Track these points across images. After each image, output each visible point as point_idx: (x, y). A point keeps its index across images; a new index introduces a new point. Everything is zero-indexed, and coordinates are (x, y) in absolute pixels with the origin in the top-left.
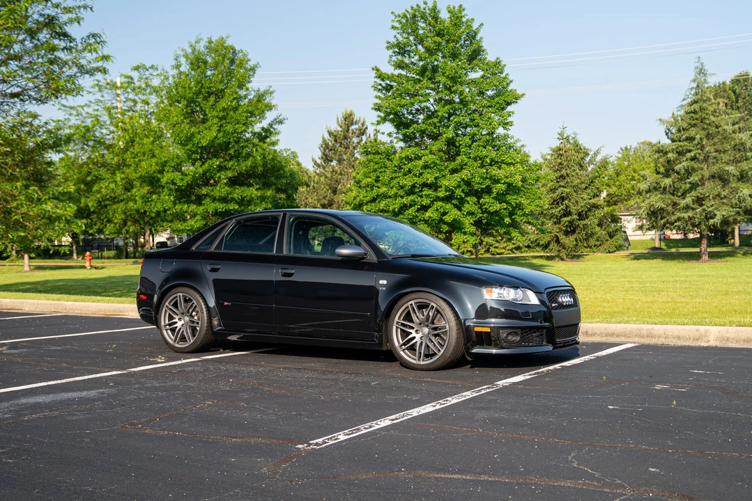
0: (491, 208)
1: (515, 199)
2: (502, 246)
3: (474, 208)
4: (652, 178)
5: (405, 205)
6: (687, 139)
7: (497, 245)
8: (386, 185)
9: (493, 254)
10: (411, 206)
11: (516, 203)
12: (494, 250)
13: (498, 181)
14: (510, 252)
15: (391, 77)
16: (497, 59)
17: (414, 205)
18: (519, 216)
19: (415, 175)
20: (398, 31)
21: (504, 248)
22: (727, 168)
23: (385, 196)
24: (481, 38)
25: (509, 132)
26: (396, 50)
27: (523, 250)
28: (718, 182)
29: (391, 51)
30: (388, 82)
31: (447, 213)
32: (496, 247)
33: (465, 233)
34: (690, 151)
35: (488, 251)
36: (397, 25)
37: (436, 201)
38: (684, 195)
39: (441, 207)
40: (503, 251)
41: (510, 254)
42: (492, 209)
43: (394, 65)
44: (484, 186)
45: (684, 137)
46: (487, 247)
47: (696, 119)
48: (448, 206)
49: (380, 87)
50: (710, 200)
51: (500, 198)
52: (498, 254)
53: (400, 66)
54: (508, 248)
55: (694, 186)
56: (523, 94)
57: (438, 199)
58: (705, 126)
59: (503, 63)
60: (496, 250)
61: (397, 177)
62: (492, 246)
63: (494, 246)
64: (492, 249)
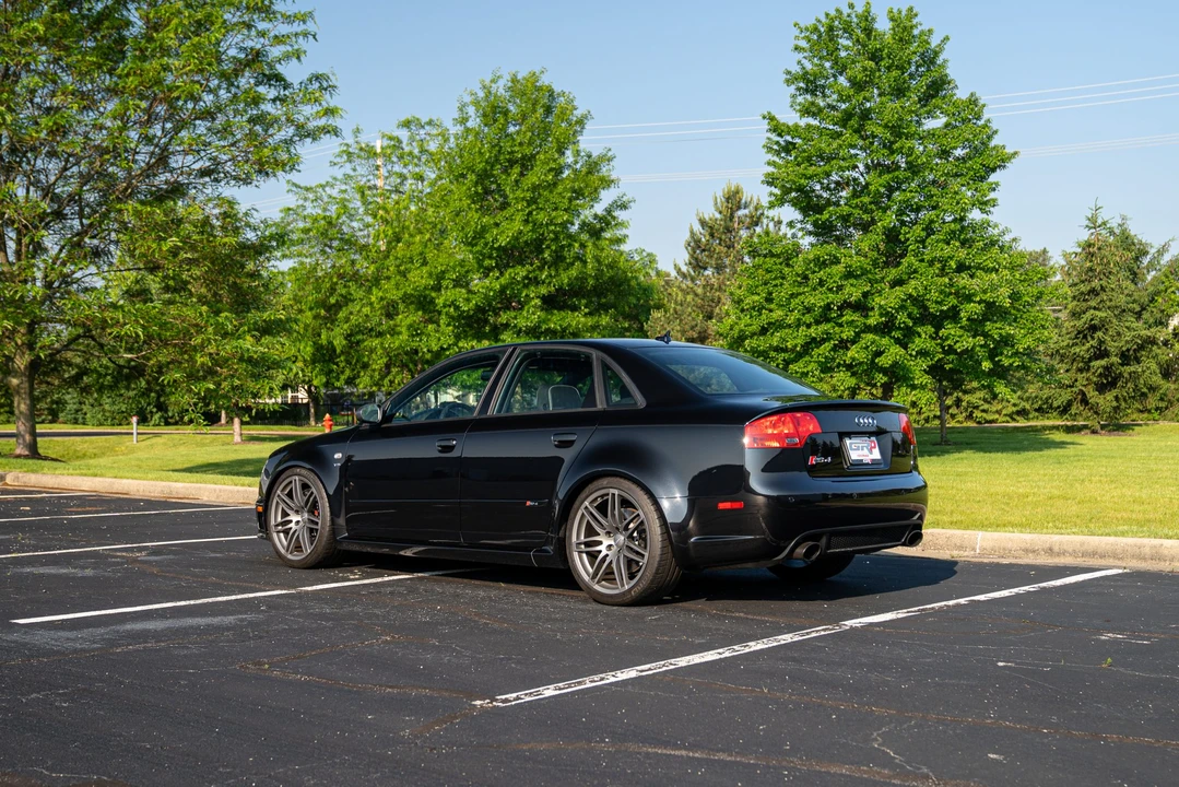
0: (958, 345)
1: (1001, 329)
2: (994, 409)
3: (930, 345)
5: (814, 339)
7: (986, 406)
8: (783, 305)
9: (980, 423)
10: (823, 341)
11: (1001, 336)
12: (980, 415)
13: (969, 298)
14: (1008, 418)
15: (794, 130)
16: (972, 95)
17: (829, 339)
18: (1007, 356)
19: (830, 290)
20: (805, 54)
21: (999, 412)
23: (779, 325)
24: (945, 61)
25: (990, 218)
26: (802, 85)
27: (1031, 416)
29: (793, 87)
30: (789, 138)
31: (883, 352)
32: (983, 411)
33: (914, 387)
35: (970, 417)
36: (803, 44)
37: (864, 332)
39: (872, 343)
40: (996, 416)
41: (1008, 422)
42: (959, 347)
43: (800, 111)
44: (945, 308)
46: (969, 410)
48: (885, 341)
49: (775, 147)
51: (975, 327)
52: (988, 421)
53: (809, 111)
54: (1004, 412)
56: (1016, 153)
57: (868, 329)
59: (981, 102)
60: (984, 415)
61: (801, 294)
62: (977, 407)
63: (981, 408)
64: (977, 414)
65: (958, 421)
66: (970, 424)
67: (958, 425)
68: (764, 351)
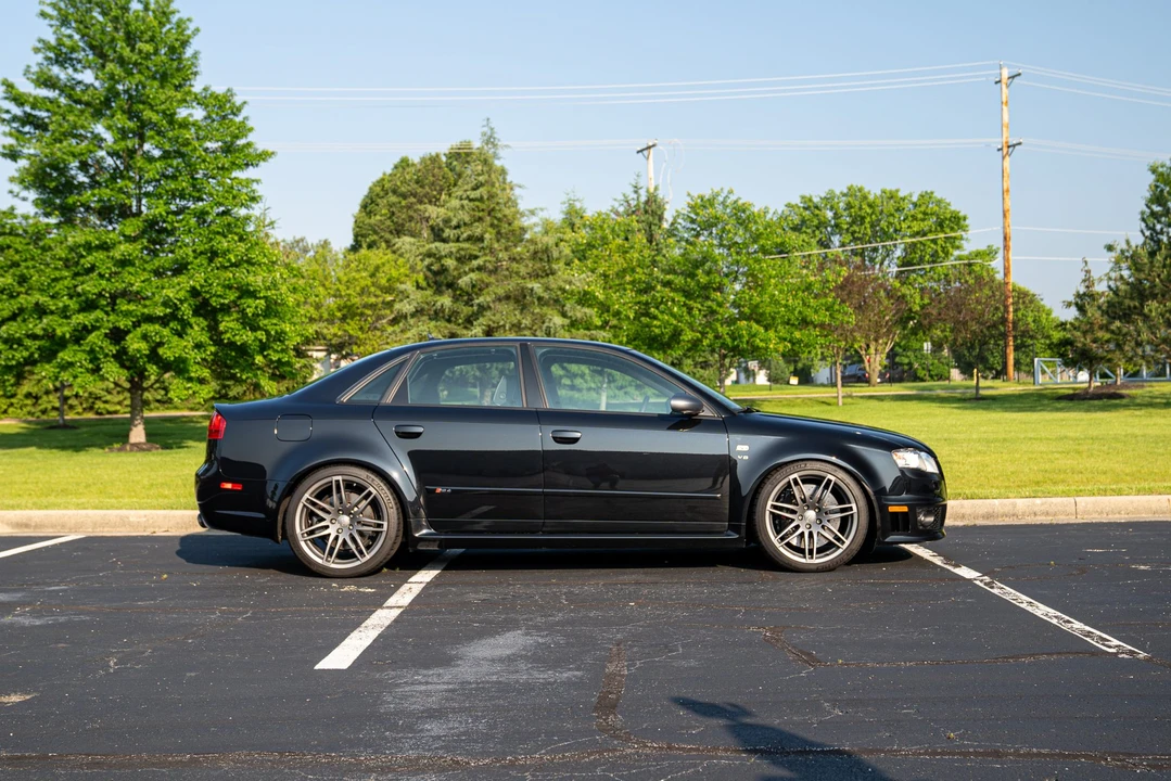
0: (237, 338)
1: (276, 325)
3: (204, 337)
4: (418, 297)
5: (85, 327)
6: (469, 239)
7: (109, 397)
8: (44, 290)
9: (101, 414)
10: (95, 328)
11: (276, 332)
12: (102, 405)
13: (253, 295)
15: (33, 102)
16: (229, 90)
17: (98, 328)
19: (101, 276)
20: (53, 22)
21: (120, 403)
22: (530, 286)
23: (41, 311)
24: (195, 55)
25: (251, 212)
26: (52, 55)
27: (152, 406)
29: (41, 55)
31: (164, 344)
32: (106, 402)
34: (476, 257)
35: (91, 408)
36: (49, 10)
39: (157, 333)
40: (118, 407)
42: (238, 340)
44: (226, 301)
45: (465, 235)
46: (91, 400)
47: (483, 210)
48: (166, 332)
49: (7, 117)
52: (109, 413)
53: (47, 82)
56: (273, 153)
57: (150, 319)
58: (496, 222)
59: (238, 100)
60: (107, 406)
61: (61, 278)
62: (100, 398)
63: (104, 399)
64: (99, 405)
65: (78, 413)
66: (91, 415)
67: (77, 417)
68: (20, 339)
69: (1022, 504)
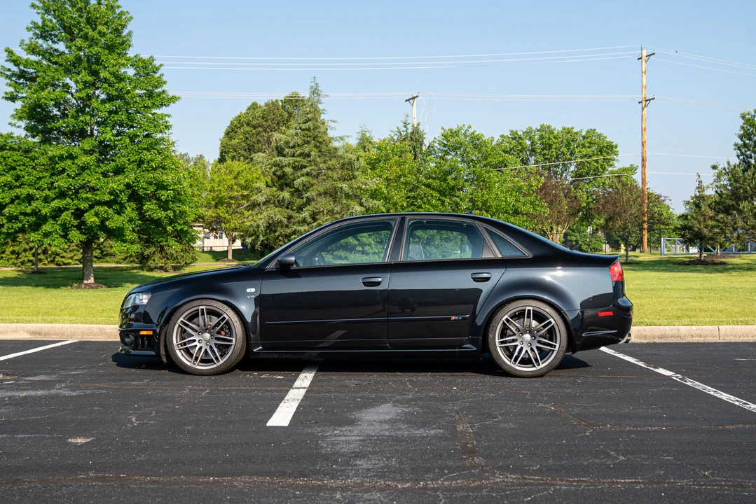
2: (69, 256)
3: (134, 215)
4: (267, 191)
5: (59, 208)
6: (300, 155)
7: (64, 254)
9: (59, 265)
12: (60, 259)
14: (78, 262)
15: (28, 63)
16: (151, 57)
17: (68, 209)
19: (69, 176)
20: (40, 11)
21: (71, 258)
22: (340, 186)
26: (38, 32)
28: (328, 198)
29: (32, 32)
30: (22, 68)
31: (109, 219)
32: (63, 257)
34: (305, 167)
35: (52, 261)
36: (38, 3)
38: (300, 209)
40: (70, 261)
41: (78, 264)
43: (25, 50)
44: (148, 192)
45: (298, 152)
46: (53, 256)
47: (310, 137)
49: (9, 73)
50: (324, 215)
52: (64, 264)
54: (75, 258)
55: (309, 201)
56: (179, 98)
58: (318, 144)
59: (157, 63)
60: (63, 260)
61: (43, 177)
62: (58, 255)
63: (61, 255)
64: (58, 259)
65: (44, 264)
66: (52, 266)
67: (44, 267)
68: (16, 216)
69: (683, 330)
